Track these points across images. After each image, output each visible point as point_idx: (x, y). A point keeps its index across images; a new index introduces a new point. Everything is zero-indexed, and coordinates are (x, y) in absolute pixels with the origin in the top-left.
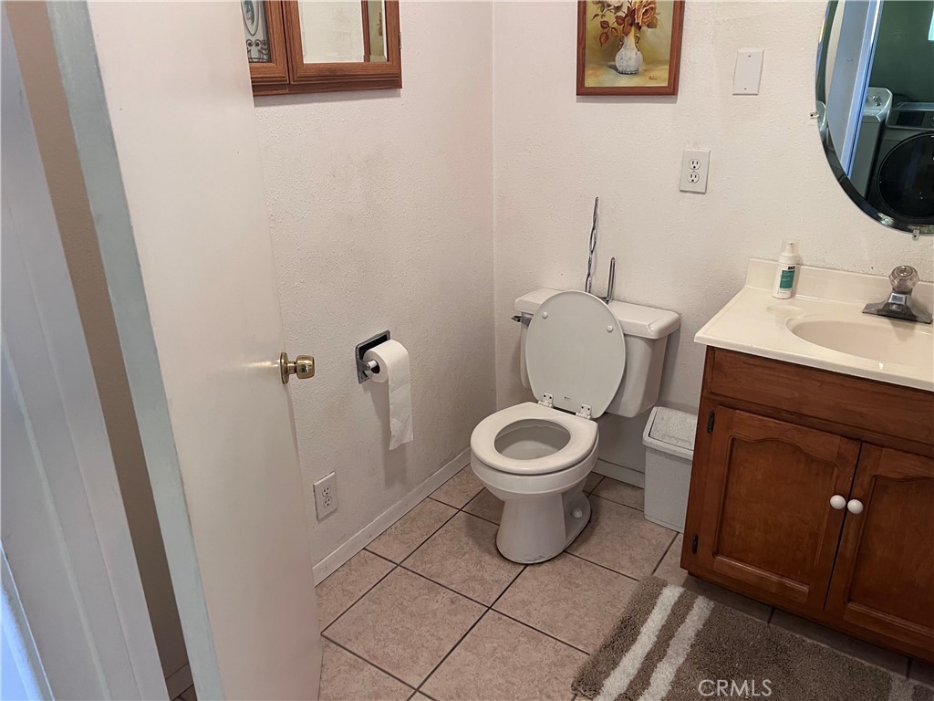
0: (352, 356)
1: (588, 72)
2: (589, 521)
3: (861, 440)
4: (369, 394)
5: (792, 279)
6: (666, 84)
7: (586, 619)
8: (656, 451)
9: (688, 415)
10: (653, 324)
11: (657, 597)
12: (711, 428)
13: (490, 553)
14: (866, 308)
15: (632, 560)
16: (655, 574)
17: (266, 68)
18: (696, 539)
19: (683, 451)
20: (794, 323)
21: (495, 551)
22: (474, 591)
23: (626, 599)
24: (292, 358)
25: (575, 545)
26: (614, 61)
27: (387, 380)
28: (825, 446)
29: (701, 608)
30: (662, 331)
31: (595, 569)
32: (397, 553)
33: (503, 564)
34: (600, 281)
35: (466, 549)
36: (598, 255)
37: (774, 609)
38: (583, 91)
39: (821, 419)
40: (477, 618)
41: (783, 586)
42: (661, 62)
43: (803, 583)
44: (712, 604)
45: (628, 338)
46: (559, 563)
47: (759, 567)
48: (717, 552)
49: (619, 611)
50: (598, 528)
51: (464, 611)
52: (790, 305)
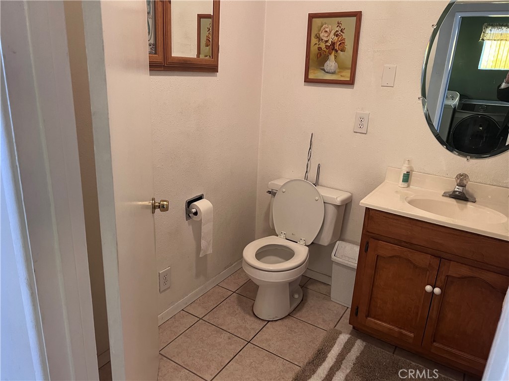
0: (183, 206)
1: (310, 71)
2: (302, 300)
3: (441, 257)
4: (191, 227)
5: (408, 178)
6: (349, 79)
7: (300, 349)
8: (338, 264)
9: (354, 246)
10: (338, 197)
11: (336, 339)
12: (366, 250)
13: (249, 314)
14: (444, 193)
15: (324, 321)
16: (336, 328)
17: (153, 57)
18: (358, 309)
19: (352, 264)
20: (409, 199)
21: (252, 314)
22: (241, 333)
23: (321, 339)
24: (158, 201)
25: (294, 312)
26: (324, 66)
27: (201, 220)
28: (423, 260)
29: (359, 346)
30: (343, 201)
31: (304, 324)
32: (200, 312)
33: (256, 320)
34: (312, 175)
35: (237, 312)
36: (312, 162)
37: (396, 347)
38: (308, 80)
39: (421, 246)
40: (242, 347)
41: (401, 333)
42: (347, 68)
43: (411, 332)
44: (365, 343)
45: (326, 204)
46: (286, 321)
47: (389, 324)
48: (367, 316)
49: (317, 345)
50: (306, 304)
51: (235, 343)
52: (408, 190)
